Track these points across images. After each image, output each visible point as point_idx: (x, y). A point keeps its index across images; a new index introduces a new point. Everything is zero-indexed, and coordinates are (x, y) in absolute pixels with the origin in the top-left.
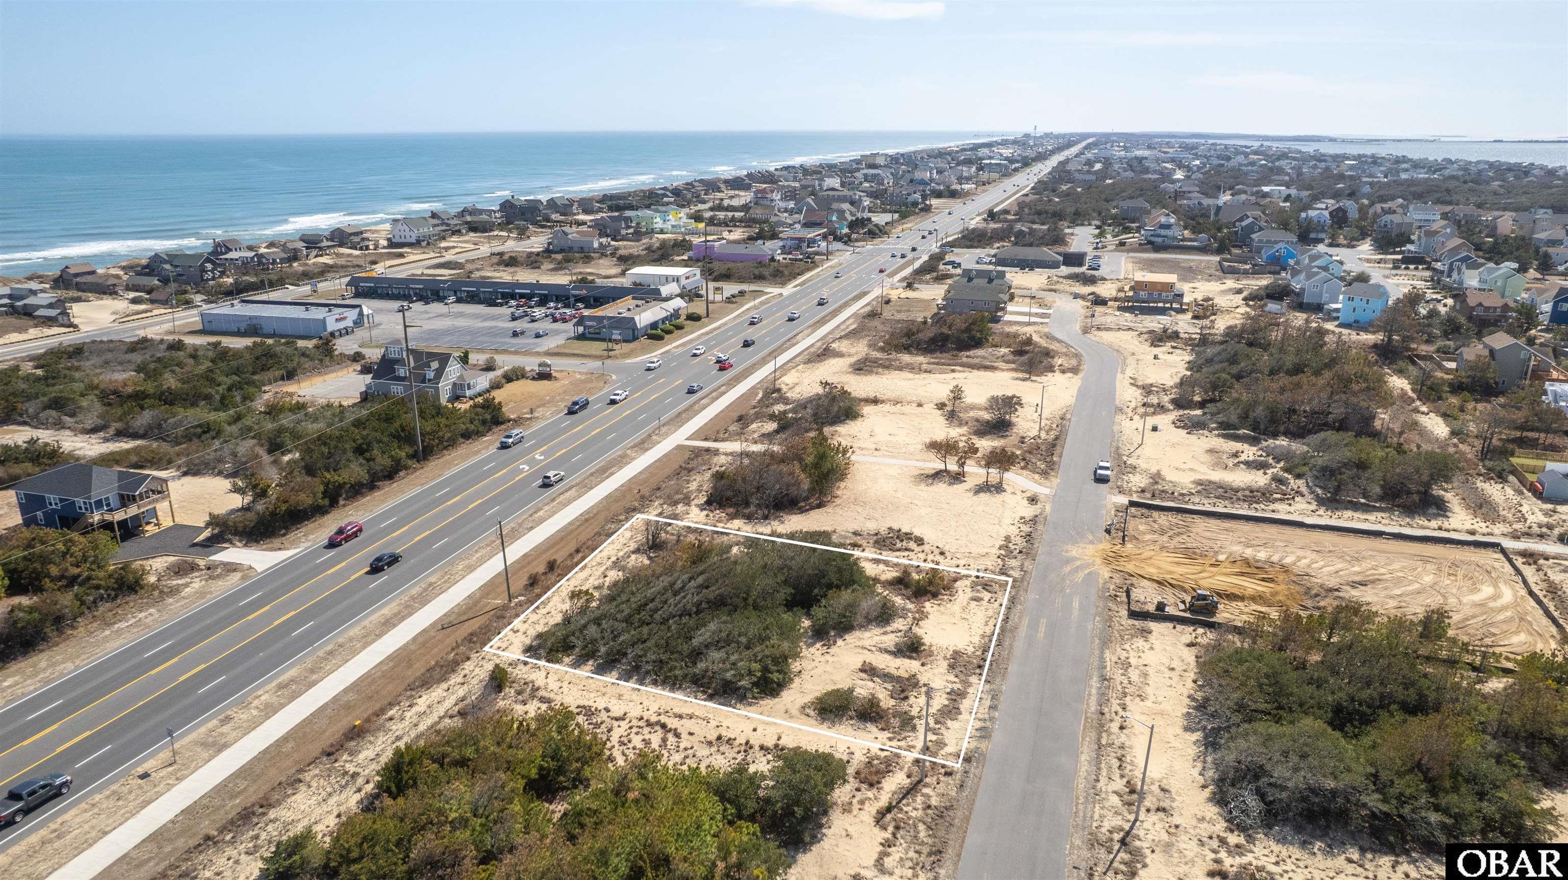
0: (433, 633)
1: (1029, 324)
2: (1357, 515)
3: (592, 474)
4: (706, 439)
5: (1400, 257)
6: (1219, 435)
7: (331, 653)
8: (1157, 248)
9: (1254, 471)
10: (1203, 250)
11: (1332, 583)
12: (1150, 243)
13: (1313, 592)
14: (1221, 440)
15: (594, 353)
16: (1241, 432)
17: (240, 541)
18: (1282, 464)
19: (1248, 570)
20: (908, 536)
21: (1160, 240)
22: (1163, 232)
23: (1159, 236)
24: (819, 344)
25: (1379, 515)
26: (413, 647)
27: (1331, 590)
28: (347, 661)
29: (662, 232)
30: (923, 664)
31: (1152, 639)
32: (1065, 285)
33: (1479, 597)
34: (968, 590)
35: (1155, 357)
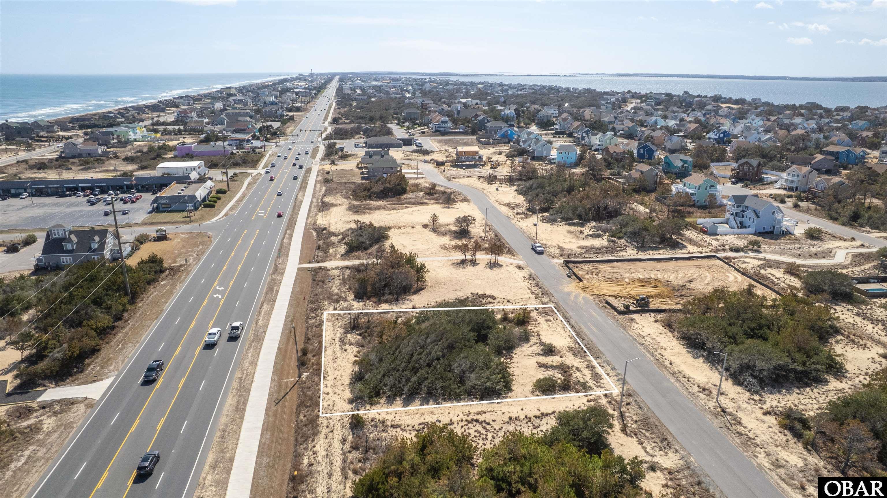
0: (274, 408)
1: (418, 178)
2: (655, 252)
3: (267, 293)
4: (310, 262)
5: (553, 132)
6: (565, 224)
7: (222, 437)
8: (443, 134)
9: (597, 239)
10: (465, 133)
11: (681, 283)
12: (437, 131)
13: (677, 288)
14: (568, 226)
15: (179, 220)
16: (575, 221)
17: (51, 383)
18: (607, 234)
19: (643, 284)
20: (484, 296)
21: (443, 129)
22: (444, 125)
23: (442, 127)
24: (315, 200)
25: (663, 251)
26: (271, 419)
27: (683, 286)
28: (238, 439)
29: (135, 140)
30: (561, 357)
31: (638, 322)
32: (414, 156)
33: (731, 278)
34: (540, 317)
35: (497, 190)
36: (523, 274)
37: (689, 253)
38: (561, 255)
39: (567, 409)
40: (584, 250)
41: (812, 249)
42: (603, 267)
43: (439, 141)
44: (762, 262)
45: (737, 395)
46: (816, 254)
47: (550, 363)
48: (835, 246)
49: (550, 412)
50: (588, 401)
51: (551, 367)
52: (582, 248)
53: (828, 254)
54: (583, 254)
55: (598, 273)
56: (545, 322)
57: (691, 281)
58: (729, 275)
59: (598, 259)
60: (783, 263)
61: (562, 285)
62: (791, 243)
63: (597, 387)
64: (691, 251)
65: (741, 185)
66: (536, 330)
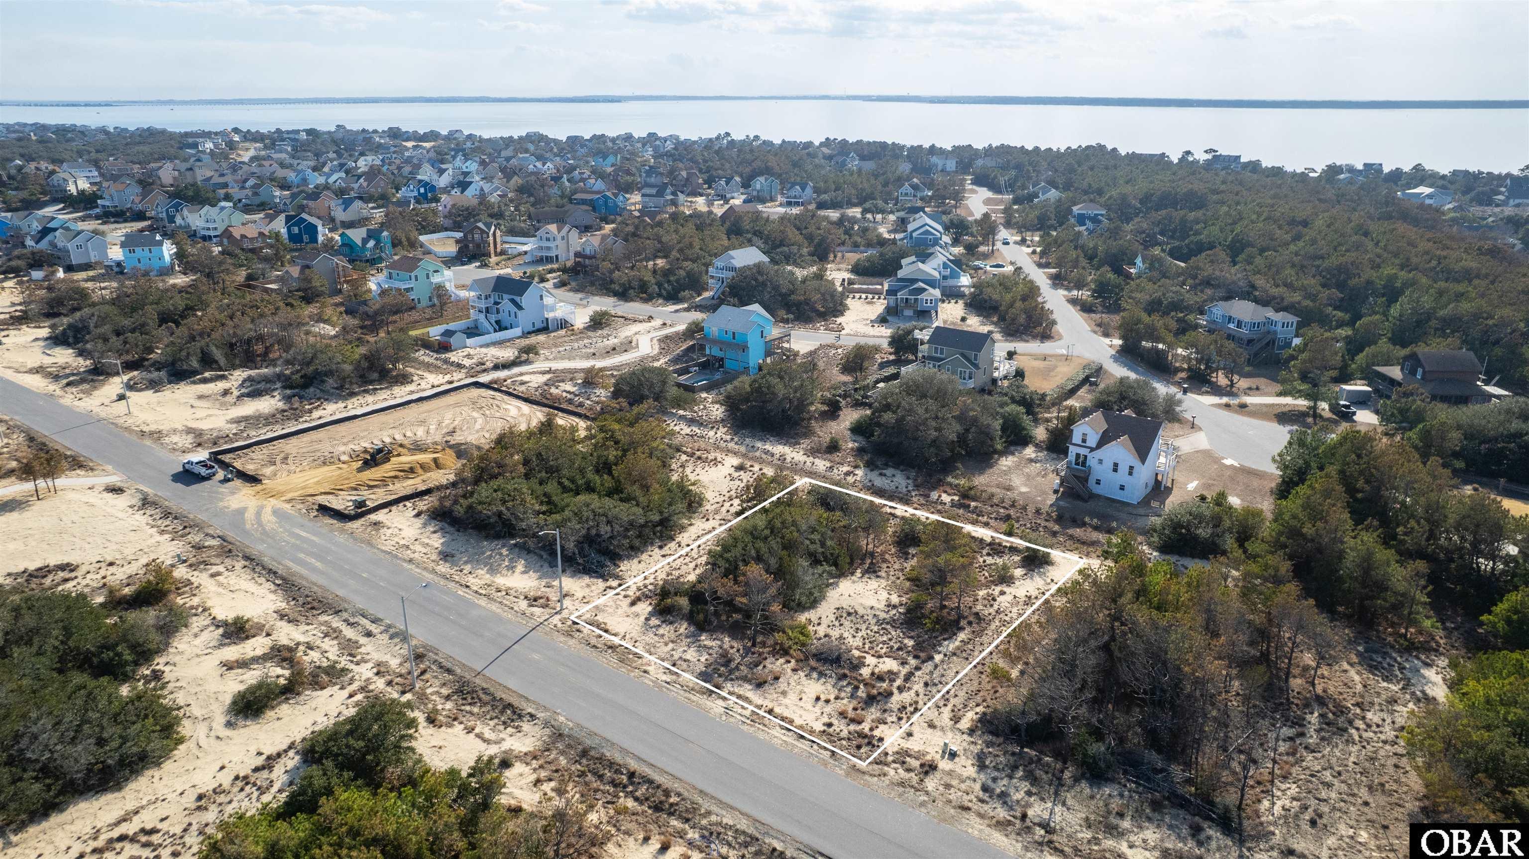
6: (187, 385)
9: (261, 399)
11: (439, 438)
14: (194, 387)
16: (204, 375)
18: (279, 385)
20: (45, 571)
30: (268, 635)
31: (389, 524)
33: (513, 412)
34: (196, 573)
37: (433, 387)
38: (199, 445)
39: (317, 729)
40: (243, 424)
41: (606, 342)
42: (291, 446)
44: (548, 376)
45: (587, 590)
46: (614, 349)
47: (251, 654)
48: (632, 332)
49: (285, 747)
50: (351, 696)
51: (255, 660)
52: (237, 421)
53: (628, 345)
54: (242, 431)
55: (286, 458)
56: (212, 581)
57: (452, 432)
58: (508, 407)
59: (276, 434)
60: (576, 371)
61: (221, 500)
62: (577, 340)
63: (358, 664)
64: (436, 383)
65: (478, 264)
66: (195, 601)
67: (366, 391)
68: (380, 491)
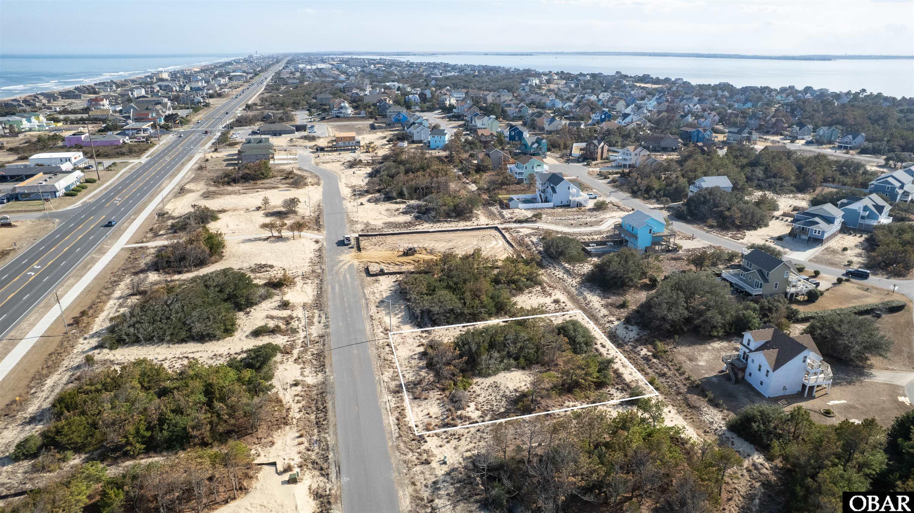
1: (288, 164)
4: (137, 243)
5: (451, 115)
6: (389, 203)
9: (406, 215)
10: (364, 118)
12: (337, 117)
14: (390, 205)
18: (417, 210)
20: (265, 266)
21: (342, 115)
24: (178, 187)
25: (456, 224)
29: (33, 130)
30: (292, 311)
32: (301, 142)
33: (492, 245)
34: (302, 280)
35: (354, 173)
36: (317, 247)
37: (476, 225)
38: (362, 230)
40: (386, 225)
41: (588, 219)
42: (389, 239)
43: (335, 127)
44: (533, 231)
46: (587, 223)
48: (611, 216)
51: (278, 318)
52: (387, 223)
53: (597, 223)
54: (383, 228)
55: (382, 244)
56: (303, 284)
57: (455, 248)
58: (494, 242)
59: (393, 232)
61: (339, 255)
62: (574, 214)
64: (481, 223)
65: (584, 163)
66: (286, 290)
67: (446, 221)
68: (397, 267)
